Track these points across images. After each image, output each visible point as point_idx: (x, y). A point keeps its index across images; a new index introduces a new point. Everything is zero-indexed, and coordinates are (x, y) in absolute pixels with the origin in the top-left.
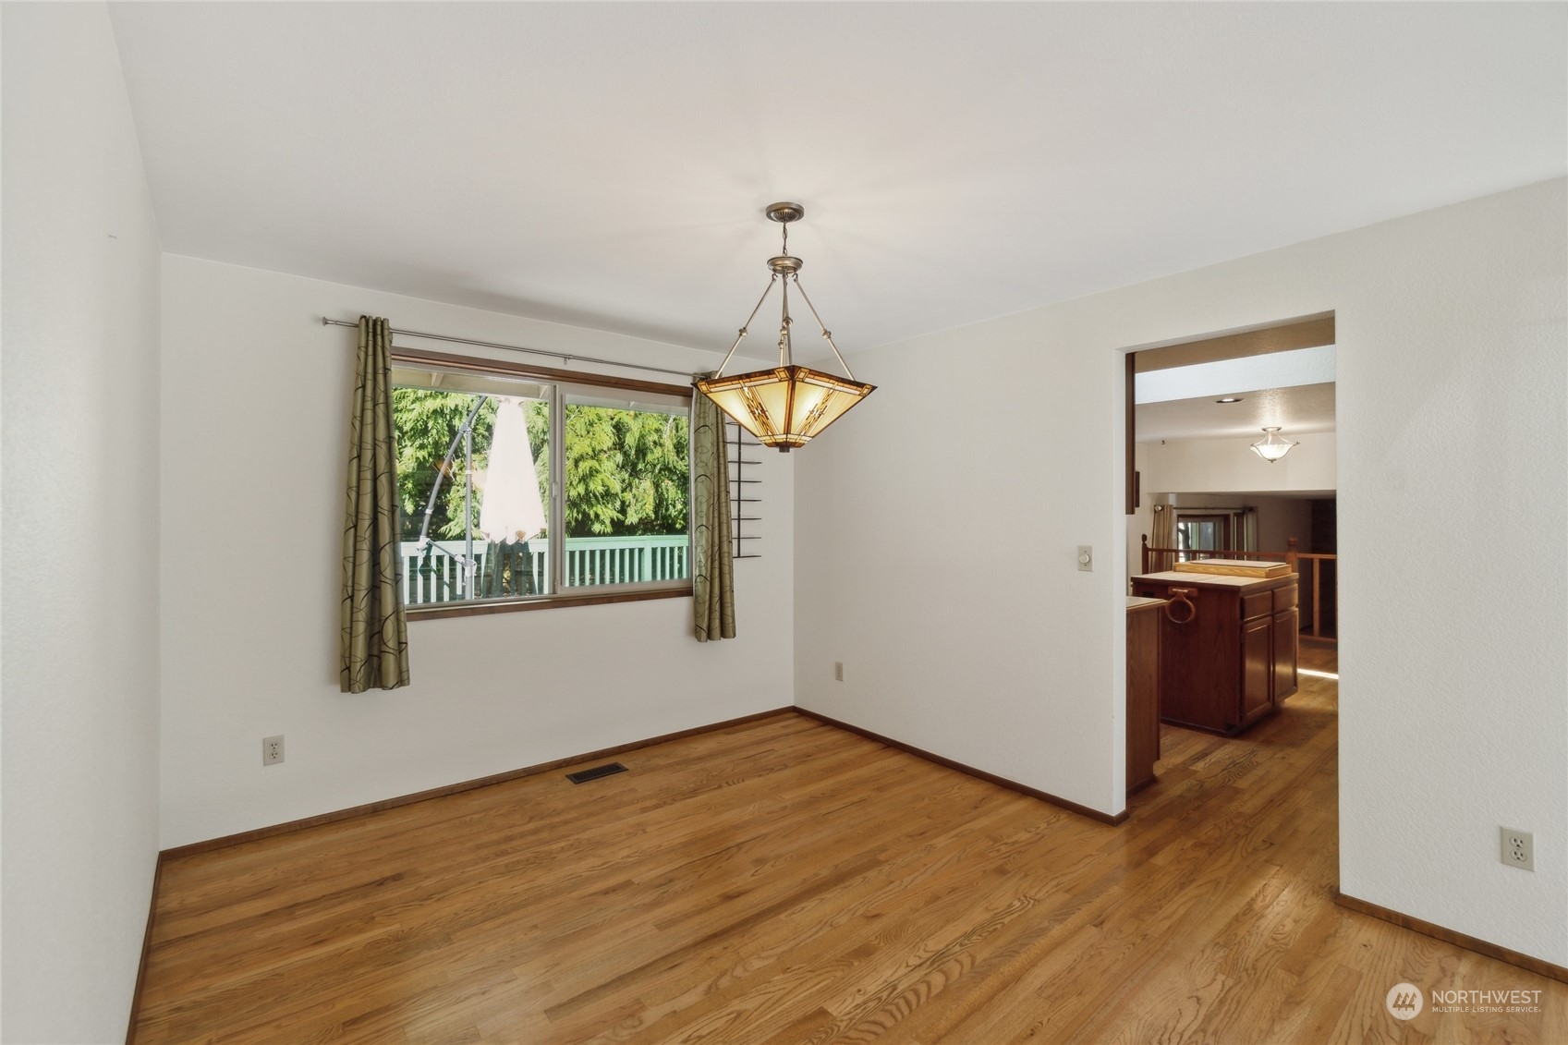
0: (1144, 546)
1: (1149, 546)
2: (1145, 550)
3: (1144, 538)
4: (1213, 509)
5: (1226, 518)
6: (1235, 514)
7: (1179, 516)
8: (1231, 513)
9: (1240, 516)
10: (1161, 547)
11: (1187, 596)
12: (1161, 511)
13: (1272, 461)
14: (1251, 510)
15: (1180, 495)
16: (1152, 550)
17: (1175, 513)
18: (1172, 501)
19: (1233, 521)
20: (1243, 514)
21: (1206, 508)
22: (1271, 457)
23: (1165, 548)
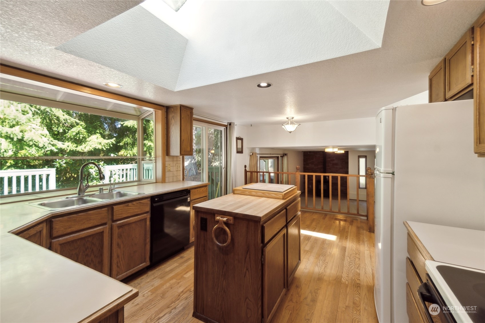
0: (245, 170)
1: (248, 169)
2: (246, 172)
3: (245, 166)
4: (273, 154)
5: (278, 157)
6: (281, 156)
7: (260, 157)
8: (279, 156)
9: (282, 157)
10: (252, 170)
11: (226, 223)
12: (253, 155)
13: (290, 132)
14: (286, 155)
15: (261, 149)
16: (249, 172)
17: (259, 156)
18: (257, 151)
19: (280, 159)
20: (283, 156)
21: (270, 154)
22: (290, 131)
23: (254, 171)
